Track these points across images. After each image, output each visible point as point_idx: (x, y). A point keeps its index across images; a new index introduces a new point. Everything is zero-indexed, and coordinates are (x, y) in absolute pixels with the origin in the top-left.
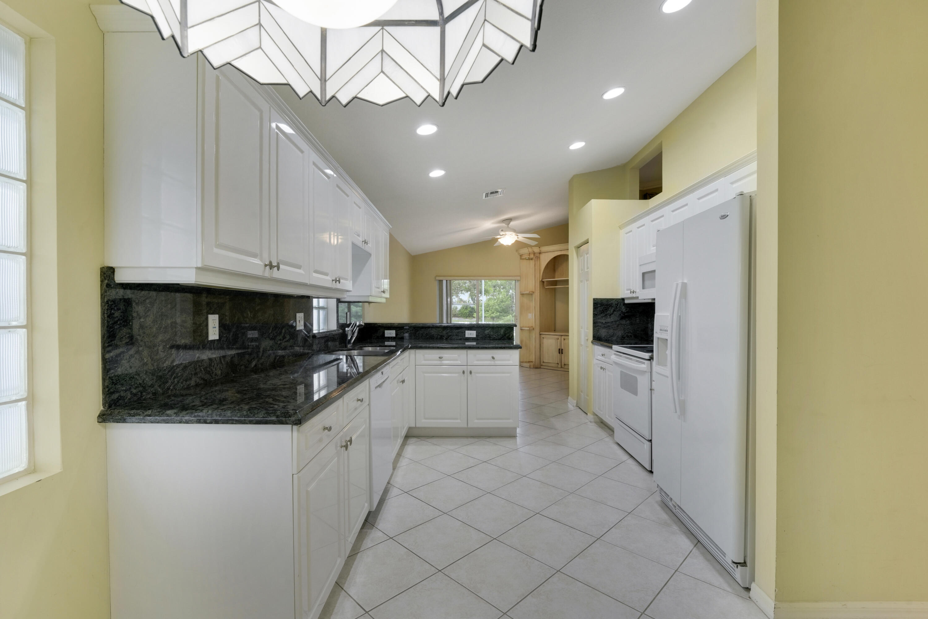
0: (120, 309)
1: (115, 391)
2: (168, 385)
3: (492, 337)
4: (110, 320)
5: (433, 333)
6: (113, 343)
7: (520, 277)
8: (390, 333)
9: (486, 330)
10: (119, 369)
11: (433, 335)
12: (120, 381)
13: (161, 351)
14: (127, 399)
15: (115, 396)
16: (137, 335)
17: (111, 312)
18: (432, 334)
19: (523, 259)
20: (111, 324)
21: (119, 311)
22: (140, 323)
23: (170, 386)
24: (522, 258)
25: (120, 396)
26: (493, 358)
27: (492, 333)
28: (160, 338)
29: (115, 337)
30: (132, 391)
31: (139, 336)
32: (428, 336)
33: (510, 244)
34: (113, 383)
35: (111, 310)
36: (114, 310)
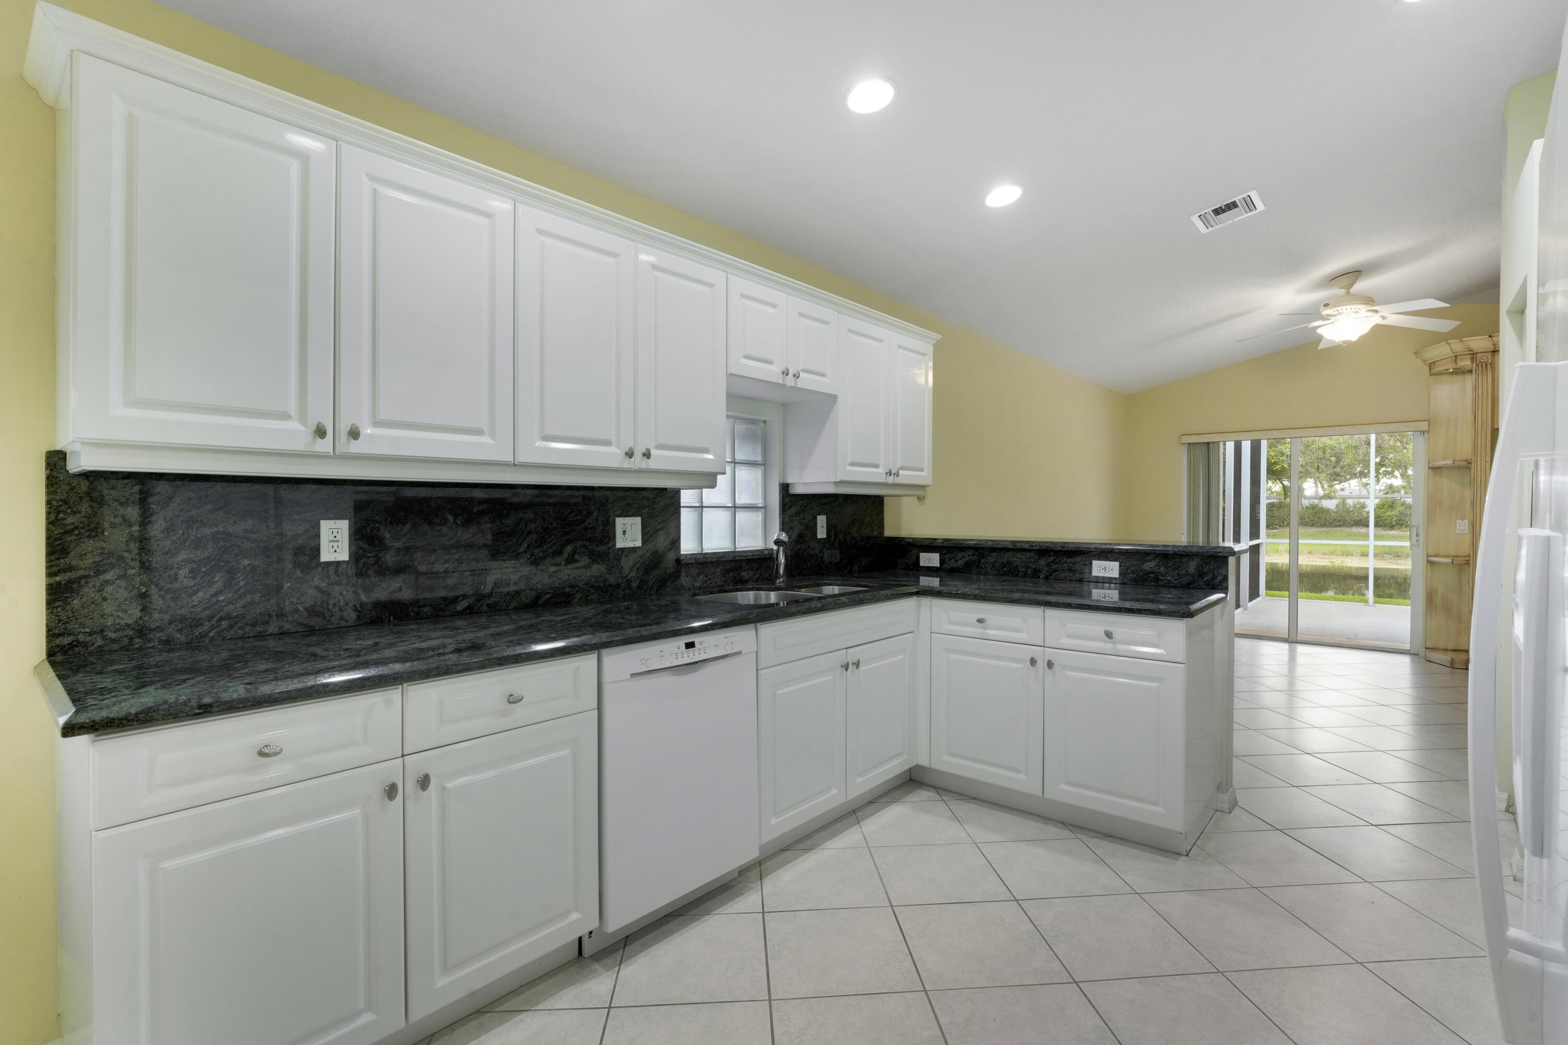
0: (79, 512)
1: (65, 633)
2: (202, 630)
3: (1164, 580)
4: (54, 528)
5: (1017, 564)
6: (60, 563)
7: (1427, 422)
8: (930, 559)
9: (1147, 561)
10: (75, 602)
11: (1017, 566)
12: (77, 619)
13: (185, 577)
14: (95, 646)
15: (67, 640)
16: (124, 552)
17: (56, 516)
18: (1015, 564)
19: (1441, 374)
20: (57, 535)
21: (78, 515)
22: (129, 533)
23: (210, 632)
24: (1434, 371)
25: (78, 641)
26: (1109, 635)
27: (1162, 569)
28: (183, 555)
29: (68, 553)
30: (106, 635)
31: (128, 553)
32: (1005, 569)
33: (1354, 337)
34: (60, 620)
35: (59, 512)
36: (65, 513)
